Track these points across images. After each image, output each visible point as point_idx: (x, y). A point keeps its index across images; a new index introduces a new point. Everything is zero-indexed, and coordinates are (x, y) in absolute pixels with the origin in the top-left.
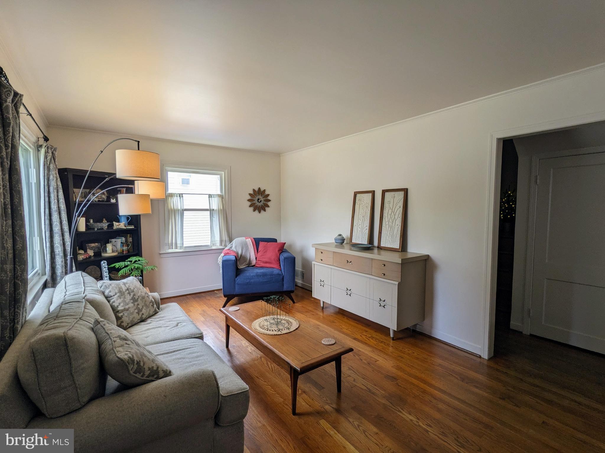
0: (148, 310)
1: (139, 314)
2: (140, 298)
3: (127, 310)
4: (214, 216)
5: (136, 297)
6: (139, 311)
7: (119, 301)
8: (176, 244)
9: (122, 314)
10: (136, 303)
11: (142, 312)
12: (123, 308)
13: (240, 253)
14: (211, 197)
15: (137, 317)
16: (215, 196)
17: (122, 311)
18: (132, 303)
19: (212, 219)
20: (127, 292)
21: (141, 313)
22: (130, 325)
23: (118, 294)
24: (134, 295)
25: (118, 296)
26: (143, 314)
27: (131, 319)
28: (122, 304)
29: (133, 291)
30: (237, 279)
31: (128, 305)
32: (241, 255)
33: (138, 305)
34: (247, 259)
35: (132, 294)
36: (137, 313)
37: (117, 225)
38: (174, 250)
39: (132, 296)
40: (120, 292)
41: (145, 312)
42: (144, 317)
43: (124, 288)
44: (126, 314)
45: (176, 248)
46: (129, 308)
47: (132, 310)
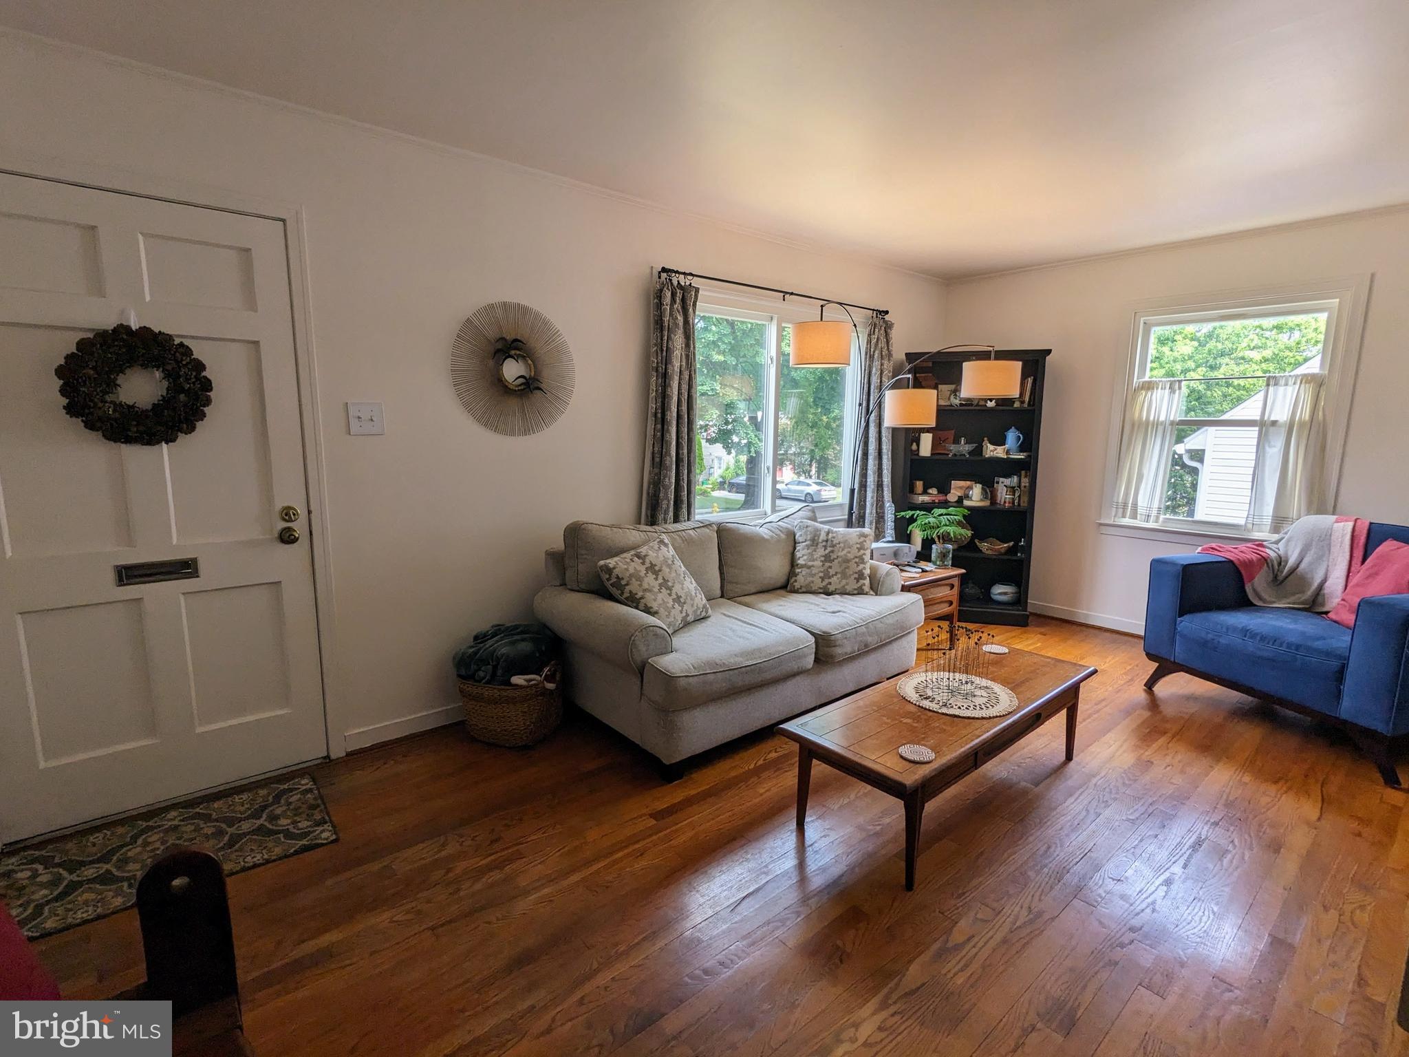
0: (844, 582)
1: (823, 580)
2: (840, 559)
3: (809, 567)
4: (1272, 443)
5: (833, 556)
6: (826, 575)
7: (806, 551)
8: (1135, 505)
9: (799, 570)
10: (827, 564)
11: (830, 580)
12: (804, 563)
13: (1292, 562)
14: (1276, 384)
15: (818, 584)
16: (1291, 382)
17: (802, 566)
18: (822, 561)
19: (1264, 448)
20: (824, 544)
21: (827, 581)
22: (804, 590)
23: (808, 543)
24: (832, 552)
25: (807, 545)
26: (830, 583)
27: (807, 582)
28: (805, 557)
29: (833, 546)
30: (1182, 621)
31: (813, 561)
32: (1294, 570)
33: (830, 567)
34: (1310, 585)
35: (829, 549)
36: (820, 577)
37: (991, 451)
38: (1127, 521)
39: (827, 551)
40: (813, 540)
41: (835, 582)
42: (831, 588)
43: (823, 536)
44: (804, 573)
45: (1134, 516)
46: (813, 566)
47: (814, 571)
